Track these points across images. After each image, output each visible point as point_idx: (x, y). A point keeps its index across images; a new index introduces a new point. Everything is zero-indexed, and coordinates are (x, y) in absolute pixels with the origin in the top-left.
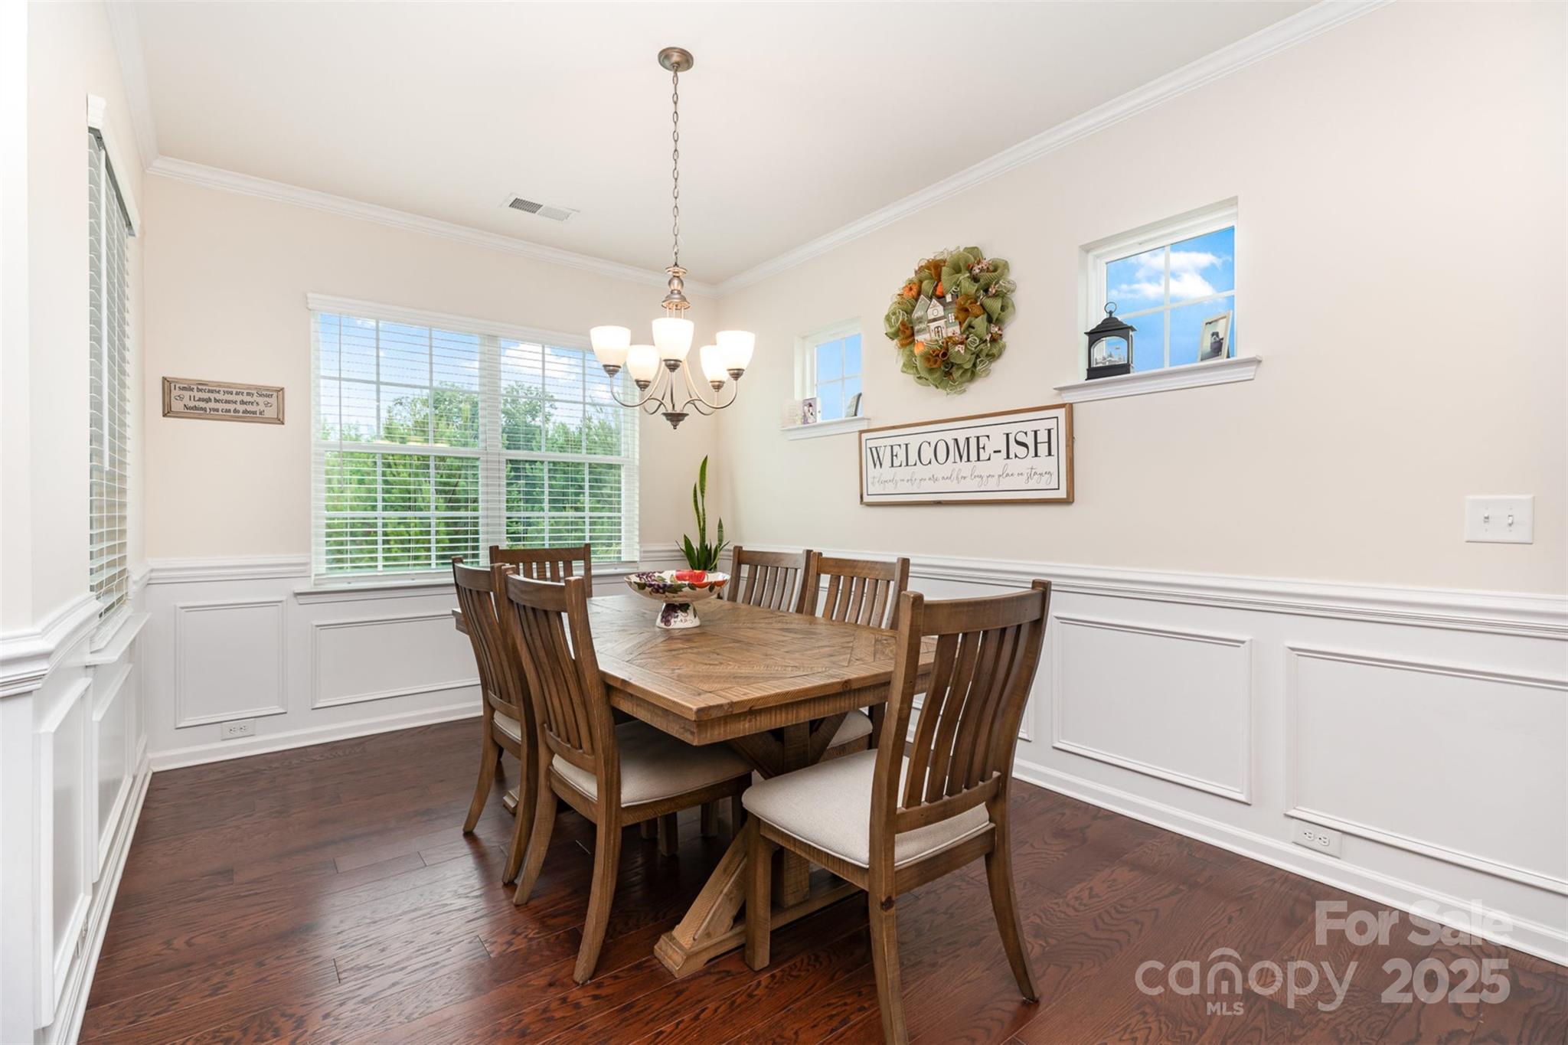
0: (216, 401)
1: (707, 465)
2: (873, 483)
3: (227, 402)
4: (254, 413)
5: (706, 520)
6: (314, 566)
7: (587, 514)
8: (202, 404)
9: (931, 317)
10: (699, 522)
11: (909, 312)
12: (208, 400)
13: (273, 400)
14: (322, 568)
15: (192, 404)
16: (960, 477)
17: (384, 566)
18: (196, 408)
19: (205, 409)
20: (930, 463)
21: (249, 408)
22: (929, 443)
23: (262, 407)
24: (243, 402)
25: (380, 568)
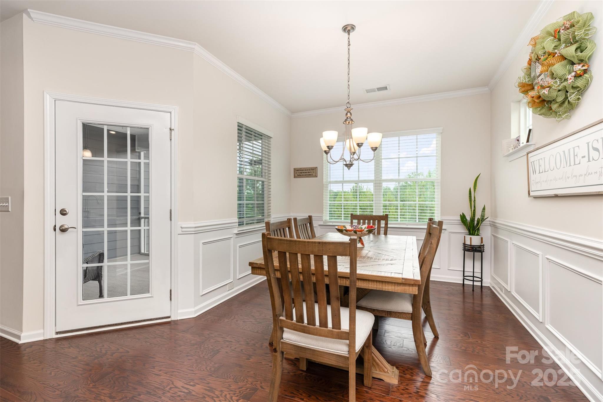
0: (303, 173)
1: (479, 178)
2: (533, 184)
3: (305, 173)
4: (311, 175)
5: (476, 206)
6: (324, 217)
7: (417, 202)
8: (300, 174)
9: (538, 74)
10: (471, 207)
11: (530, 75)
12: (301, 173)
13: (314, 171)
14: (328, 218)
15: (299, 174)
16: (566, 177)
17: (344, 219)
18: (299, 175)
19: (301, 175)
20: (554, 169)
21: (310, 174)
22: (553, 156)
23: (312, 173)
24: (308, 172)
25: (343, 219)
